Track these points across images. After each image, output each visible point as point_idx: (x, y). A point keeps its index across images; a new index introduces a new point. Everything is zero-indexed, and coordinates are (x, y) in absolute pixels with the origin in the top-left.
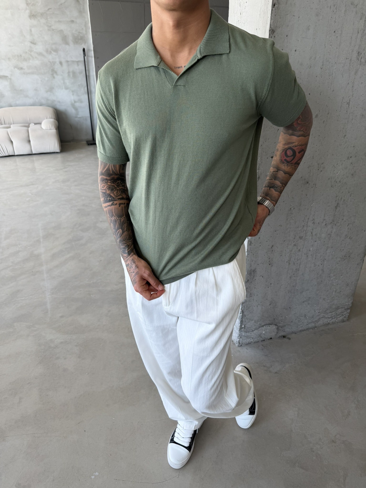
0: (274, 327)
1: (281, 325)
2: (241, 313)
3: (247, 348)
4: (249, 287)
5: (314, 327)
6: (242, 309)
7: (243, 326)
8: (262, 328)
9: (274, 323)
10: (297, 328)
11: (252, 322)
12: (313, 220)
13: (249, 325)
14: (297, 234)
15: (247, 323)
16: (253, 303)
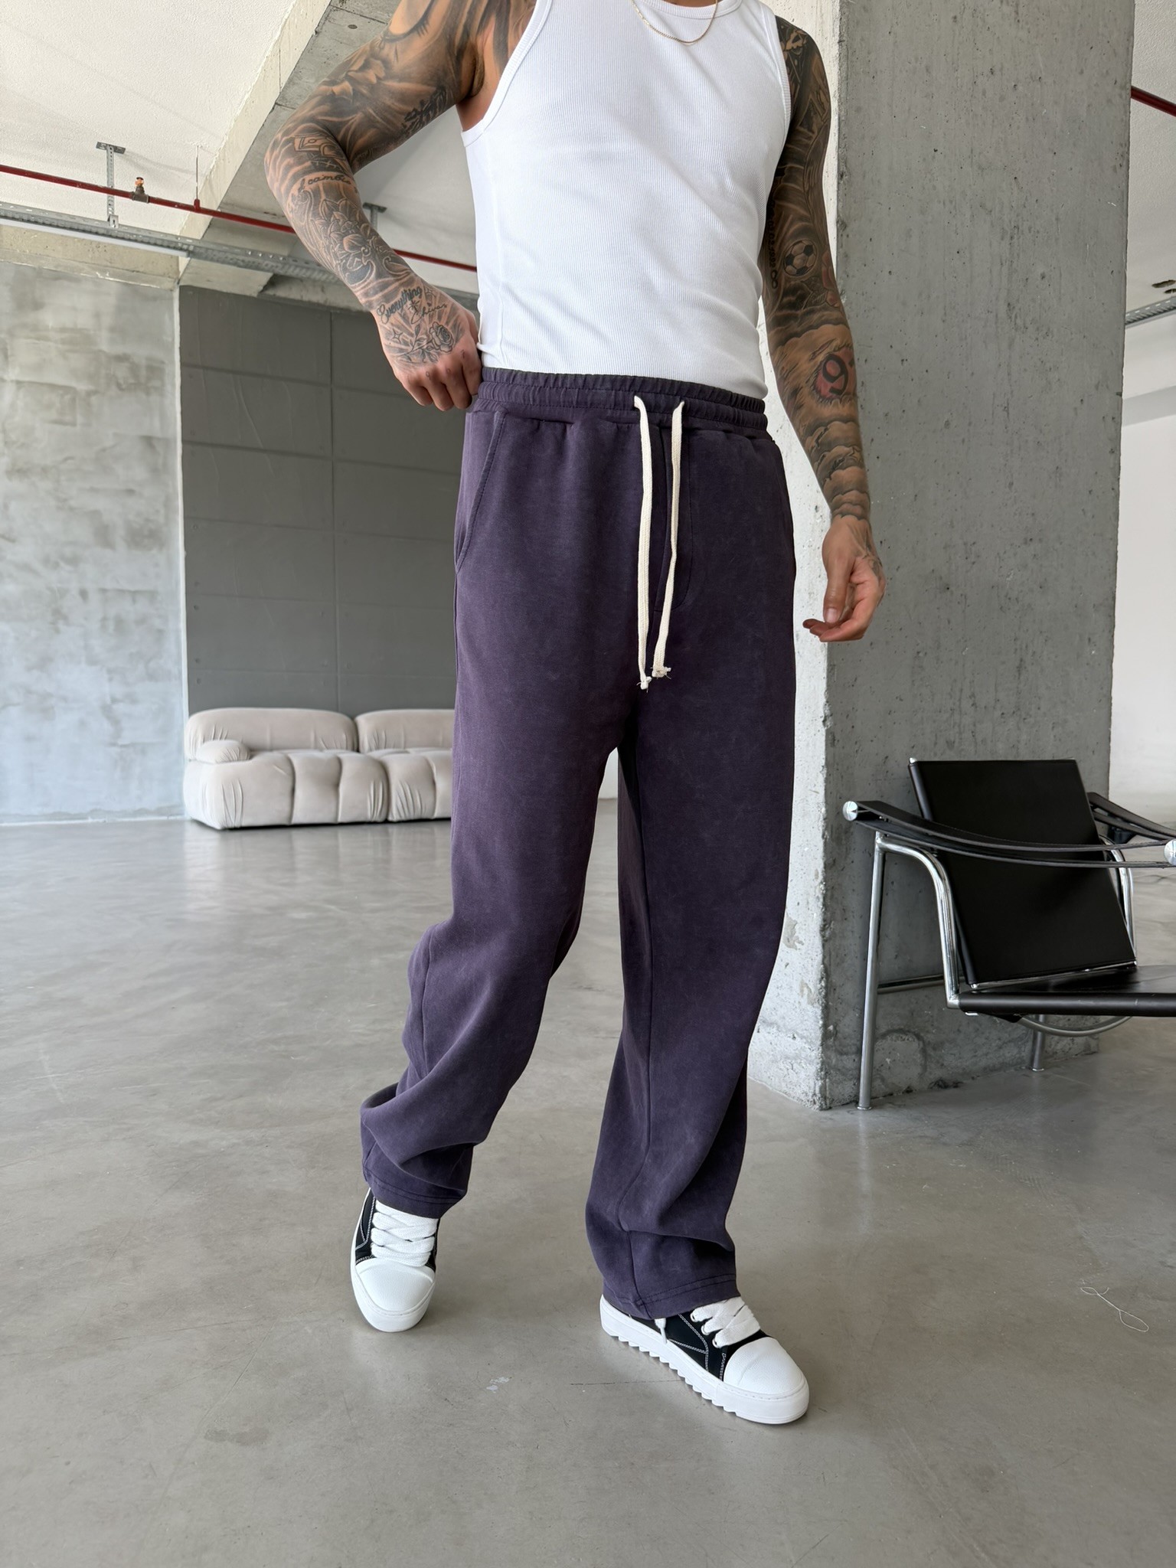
0: (916, 1045)
1: (929, 1037)
2: (822, 978)
3: (848, 1112)
4: (839, 884)
5: (1019, 1060)
6: (825, 962)
7: (831, 1028)
8: (884, 1041)
9: (913, 1030)
10: (975, 1056)
11: (853, 1015)
12: (973, 696)
13: (847, 1025)
14: (941, 731)
15: (842, 1018)
16: (852, 943)
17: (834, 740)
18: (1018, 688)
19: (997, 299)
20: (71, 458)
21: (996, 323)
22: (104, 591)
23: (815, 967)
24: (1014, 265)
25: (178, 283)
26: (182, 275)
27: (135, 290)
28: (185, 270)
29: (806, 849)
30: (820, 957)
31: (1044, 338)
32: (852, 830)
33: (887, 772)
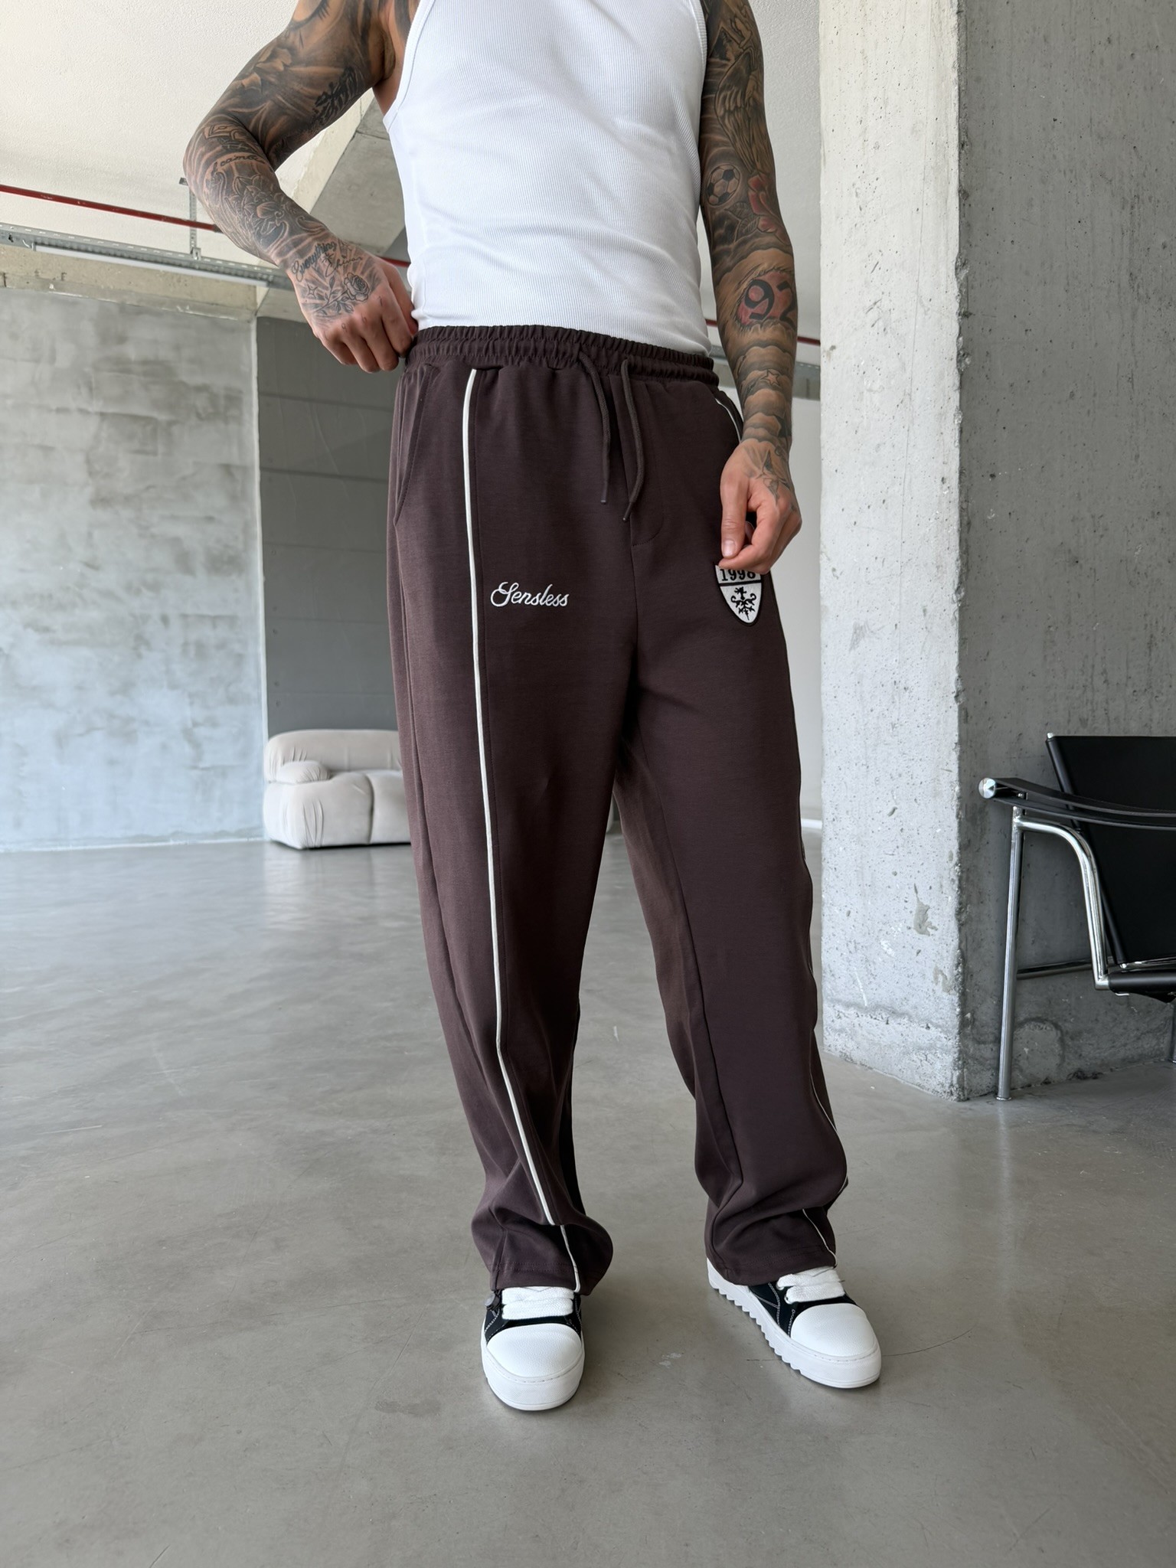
0: (1054, 1034)
1: (1068, 1026)
2: (959, 964)
3: (988, 1102)
4: (974, 866)
5: (1158, 1052)
6: (962, 947)
7: (969, 1015)
8: (1022, 1030)
9: (1050, 1019)
10: (1113, 1047)
11: (992, 1002)
12: (1104, 672)
13: (985, 1012)
14: (1074, 708)
15: (979, 1006)
16: (989, 929)
17: (967, 715)
18: (1149, 665)
19: (1119, 269)
20: (153, 487)
21: (1119, 293)
22: (185, 616)
23: (951, 952)
24: (1135, 235)
25: (256, 315)
26: (262, 304)
27: (215, 323)
28: (264, 300)
29: (938, 831)
30: (956, 942)
31: (1167, 308)
32: (987, 809)
33: (1021, 749)
